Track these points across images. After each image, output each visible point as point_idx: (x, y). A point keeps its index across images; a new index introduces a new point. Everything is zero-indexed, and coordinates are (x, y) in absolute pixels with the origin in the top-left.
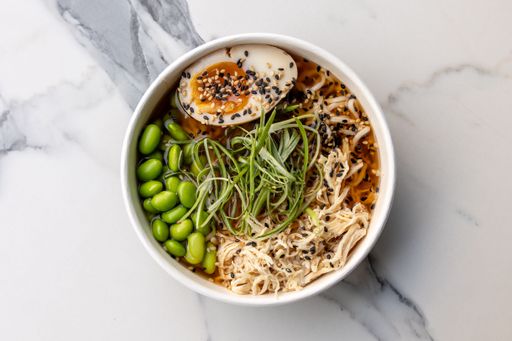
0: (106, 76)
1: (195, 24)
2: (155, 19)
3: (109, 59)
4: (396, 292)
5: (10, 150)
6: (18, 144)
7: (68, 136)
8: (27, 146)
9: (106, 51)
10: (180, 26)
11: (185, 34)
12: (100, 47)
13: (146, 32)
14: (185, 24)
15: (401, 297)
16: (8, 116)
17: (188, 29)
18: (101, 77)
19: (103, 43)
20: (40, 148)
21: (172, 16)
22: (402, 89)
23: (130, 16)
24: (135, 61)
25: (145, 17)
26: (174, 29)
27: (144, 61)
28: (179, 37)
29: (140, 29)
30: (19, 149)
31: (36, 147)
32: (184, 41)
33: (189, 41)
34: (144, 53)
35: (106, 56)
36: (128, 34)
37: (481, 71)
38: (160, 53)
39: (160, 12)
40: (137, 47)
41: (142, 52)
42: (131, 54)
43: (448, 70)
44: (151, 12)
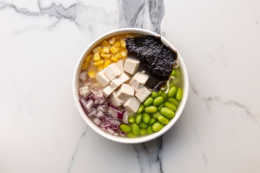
0: (119, 17)
1: (162, 22)
2: (150, 11)
3: (124, 13)
4: (161, 166)
5: (67, 18)
6: (71, 18)
7: (90, 28)
8: (74, 21)
9: (125, 9)
10: (156, 20)
11: (156, 24)
12: (124, 6)
13: (143, 13)
14: (158, 20)
15: (161, 169)
16: (75, 6)
17: (158, 23)
18: (117, 17)
19: (126, 6)
20: (78, 25)
21: (156, 14)
22: (216, 98)
23: (142, 4)
24: (132, 20)
25: (147, 8)
26: (153, 19)
27: (135, 22)
28: (153, 23)
29: (142, 11)
30: (70, 20)
31: (76, 24)
32: (154, 26)
33: (155, 27)
34: (137, 20)
35: (124, 11)
36: (137, 9)
37: (248, 113)
38: (143, 24)
39: (153, 10)
40: (136, 16)
41: (136, 18)
42: (132, 17)
43: (237, 104)
44: (150, 7)
